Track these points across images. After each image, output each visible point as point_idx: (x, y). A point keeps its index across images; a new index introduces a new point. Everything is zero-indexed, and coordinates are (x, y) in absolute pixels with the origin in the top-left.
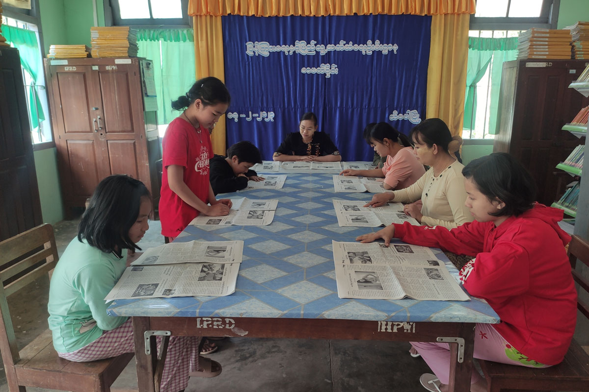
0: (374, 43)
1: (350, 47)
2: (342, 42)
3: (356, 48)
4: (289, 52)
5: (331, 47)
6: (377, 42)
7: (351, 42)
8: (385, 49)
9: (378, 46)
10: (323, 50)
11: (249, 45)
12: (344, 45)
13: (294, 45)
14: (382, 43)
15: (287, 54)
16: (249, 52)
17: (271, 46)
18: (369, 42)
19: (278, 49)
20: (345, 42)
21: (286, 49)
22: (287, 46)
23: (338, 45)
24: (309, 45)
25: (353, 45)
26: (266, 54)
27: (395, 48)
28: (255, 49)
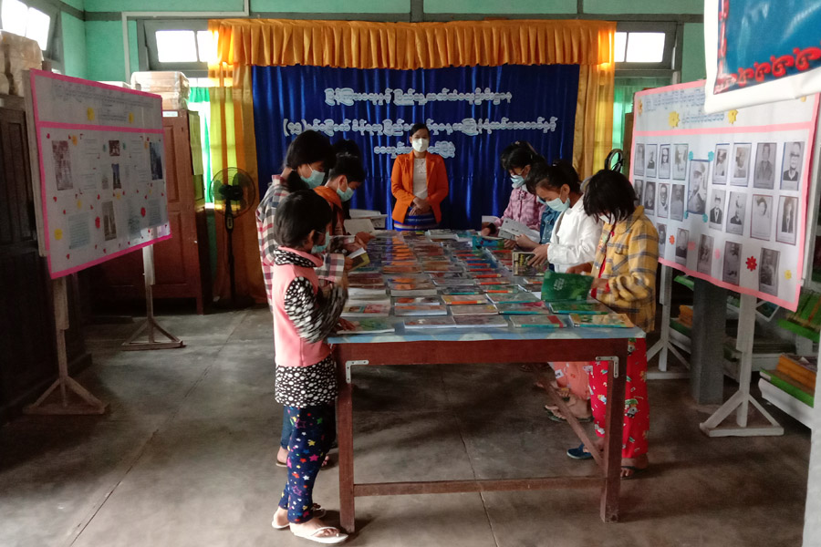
0: (483, 91)
2: (445, 90)
3: (461, 97)
4: (378, 101)
5: (433, 97)
6: (488, 90)
7: (455, 91)
8: (496, 98)
9: (489, 95)
10: (423, 100)
11: (329, 92)
17: (356, 94)
20: (448, 90)
22: (376, 94)
23: (439, 94)
24: (405, 94)
25: (458, 94)
26: (349, 102)
27: (508, 96)
28: (336, 97)
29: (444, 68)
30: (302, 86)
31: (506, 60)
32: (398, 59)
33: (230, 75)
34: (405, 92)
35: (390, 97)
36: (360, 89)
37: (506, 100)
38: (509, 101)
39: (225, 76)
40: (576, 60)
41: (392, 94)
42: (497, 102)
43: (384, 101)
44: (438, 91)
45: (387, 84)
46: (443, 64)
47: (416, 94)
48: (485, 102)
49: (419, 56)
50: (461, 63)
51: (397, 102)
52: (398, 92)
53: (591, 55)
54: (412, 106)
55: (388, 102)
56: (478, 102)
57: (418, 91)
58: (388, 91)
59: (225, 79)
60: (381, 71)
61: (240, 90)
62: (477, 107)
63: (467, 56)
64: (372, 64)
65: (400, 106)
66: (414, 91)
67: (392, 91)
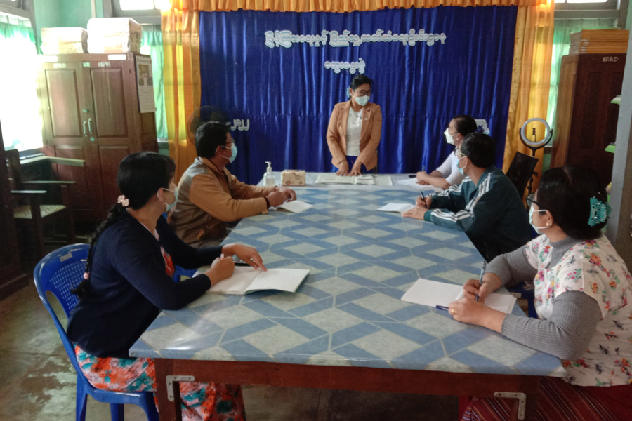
1: (389, 37)
2: (379, 31)
3: (396, 38)
5: (367, 38)
6: (422, 32)
8: (430, 39)
11: (269, 35)
13: (320, 35)
14: (428, 32)
15: (311, 45)
16: (269, 43)
17: (294, 36)
18: (412, 31)
19: (302, 39)
20: (383, 32)
21: (312, 40)
22: (313, 36)
23: (374, 35)
24: (341, 36)
25: (392, 34)
27: (442, 37)
28: (276, 40)
29: (379, 10)
30: (245, 30)
31: (441, 2)
32: (335, 1)
34: (341, 33)
35: (326, 39)
36: (298, 31)
37: (440, 41)
38: (443, 42)
41: (328, 36)
42: (431, 43)
43: (320, 43)
44: (372, 32)
45: (324, 27)
46: (378, 6)
47: (352, 35)
48: (419, 43)
50: (396, 4)
51: (332, 44)
52: (334, 34)
54: (346, 47)
55: (324, 43)
56: (412, 43)
57: (353, 33)
58: (324, 32)
60: (318, 14)
61: (188, 34)
62: (411, 48)
64: (309, 7)
65: (335, 48)
66: (349, 32)
67: (328, 32)
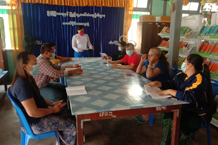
0: (97, 14)
1: (88, 15)
2: (85, 13)
3: (90, 15)
4: (64, 15)
5: (81, 15)
6: (98, 14)
7: (88, 13)
8: (101, 16)
9: (98, 15)
10: (78, 16)
11: (48, 12)
12: (86, 14)
13: (66, 13)
14: (100, 14)
15: (63, 16)
16: (48, 15)
17: (57, 13)
18: (95, 13)
19: (60, 14)
20: (86, 13)
21: (63, 14)
22: (64, 13)
23: (84, 14)
24: (73, 14)
25: (89, 14)
26: (55, 16)
27: (104, 16)
28: (51, 14)
29: (85, 6)
30: (39, 10)
31: (104, 5)
32: (71, 3)
33: (15, 5)
34: (73, 13)
35: (68, 14)
36: (58, 11)
37: (103, 17)
38: (104, 17)
39: (13, 6)
40: (123, 6)
42: (101, 17)
43: (66, 16)
44: (83, 13)
45: (67, 11)
46: (84, 5)
47: (76, 14)
48: (97, 17)
49: (77, 2)
50: (90, 5)
51: (70, 16)
52: (71, 13)
53: (128, 5)
54: (75, 17)
55: (67, 16)
56: (95, 17)
57: (77, 13)
58: (67, 12)
59: (13, 7)
60: (65, 6)
61: (18, 11)
62: (95, 19)
63: (92, 3)
64: (62, 4)
65: (71, 17)
66: (76, 13)
67: (69, 12)
